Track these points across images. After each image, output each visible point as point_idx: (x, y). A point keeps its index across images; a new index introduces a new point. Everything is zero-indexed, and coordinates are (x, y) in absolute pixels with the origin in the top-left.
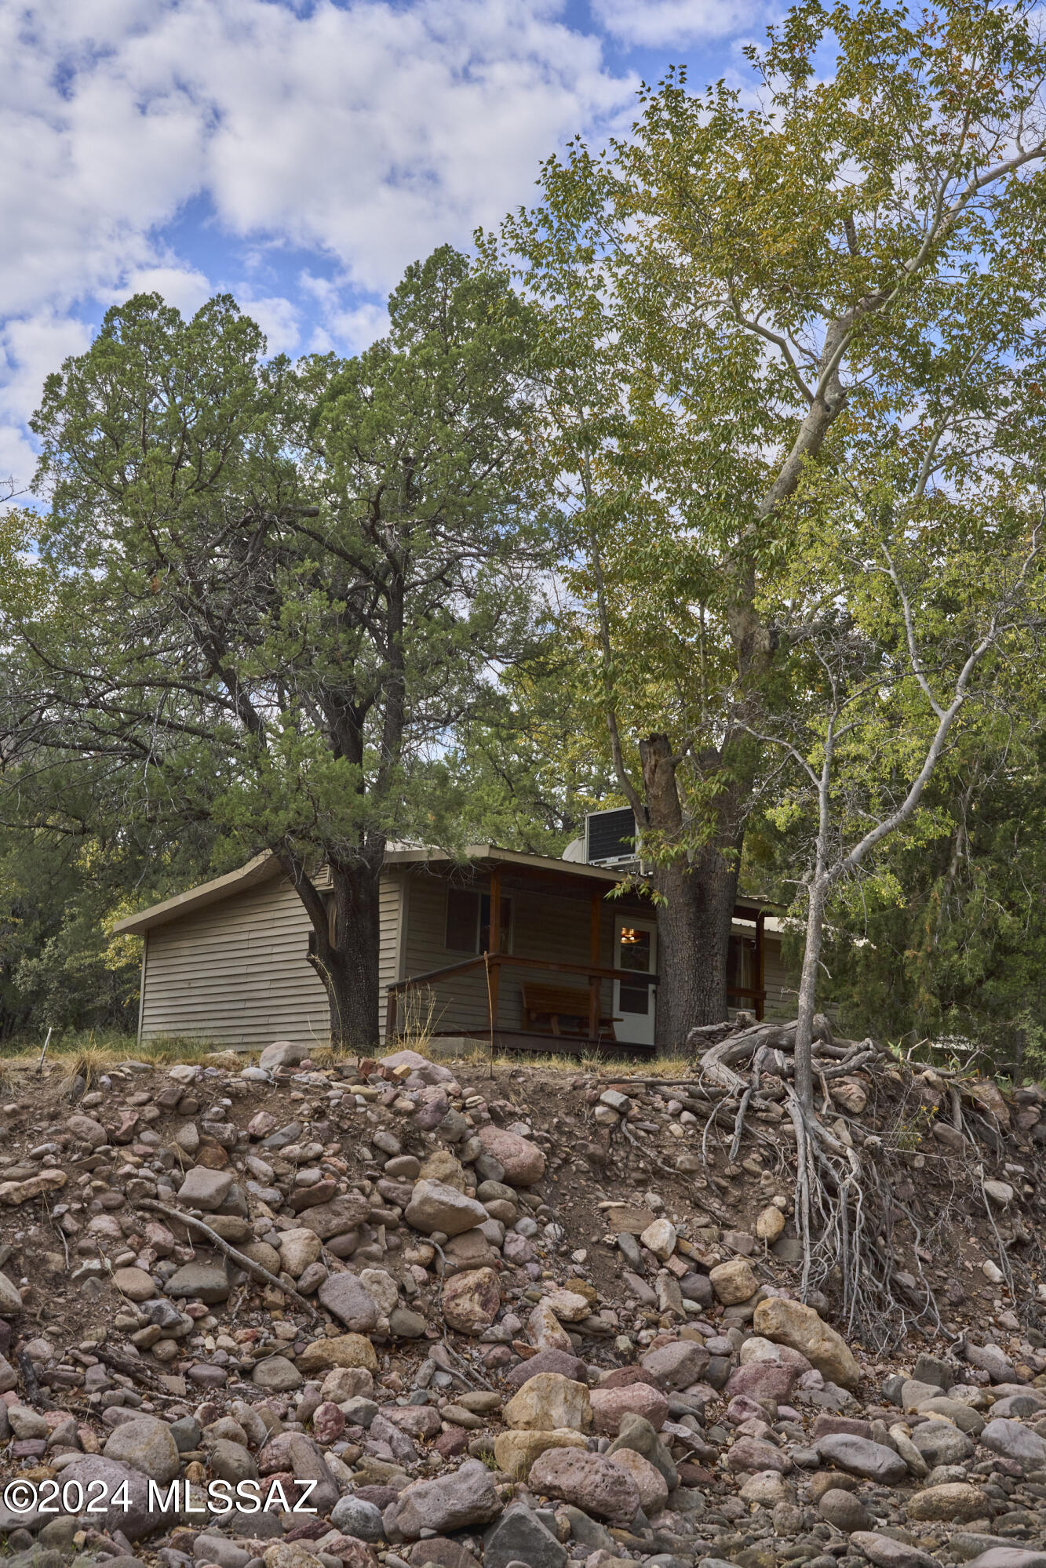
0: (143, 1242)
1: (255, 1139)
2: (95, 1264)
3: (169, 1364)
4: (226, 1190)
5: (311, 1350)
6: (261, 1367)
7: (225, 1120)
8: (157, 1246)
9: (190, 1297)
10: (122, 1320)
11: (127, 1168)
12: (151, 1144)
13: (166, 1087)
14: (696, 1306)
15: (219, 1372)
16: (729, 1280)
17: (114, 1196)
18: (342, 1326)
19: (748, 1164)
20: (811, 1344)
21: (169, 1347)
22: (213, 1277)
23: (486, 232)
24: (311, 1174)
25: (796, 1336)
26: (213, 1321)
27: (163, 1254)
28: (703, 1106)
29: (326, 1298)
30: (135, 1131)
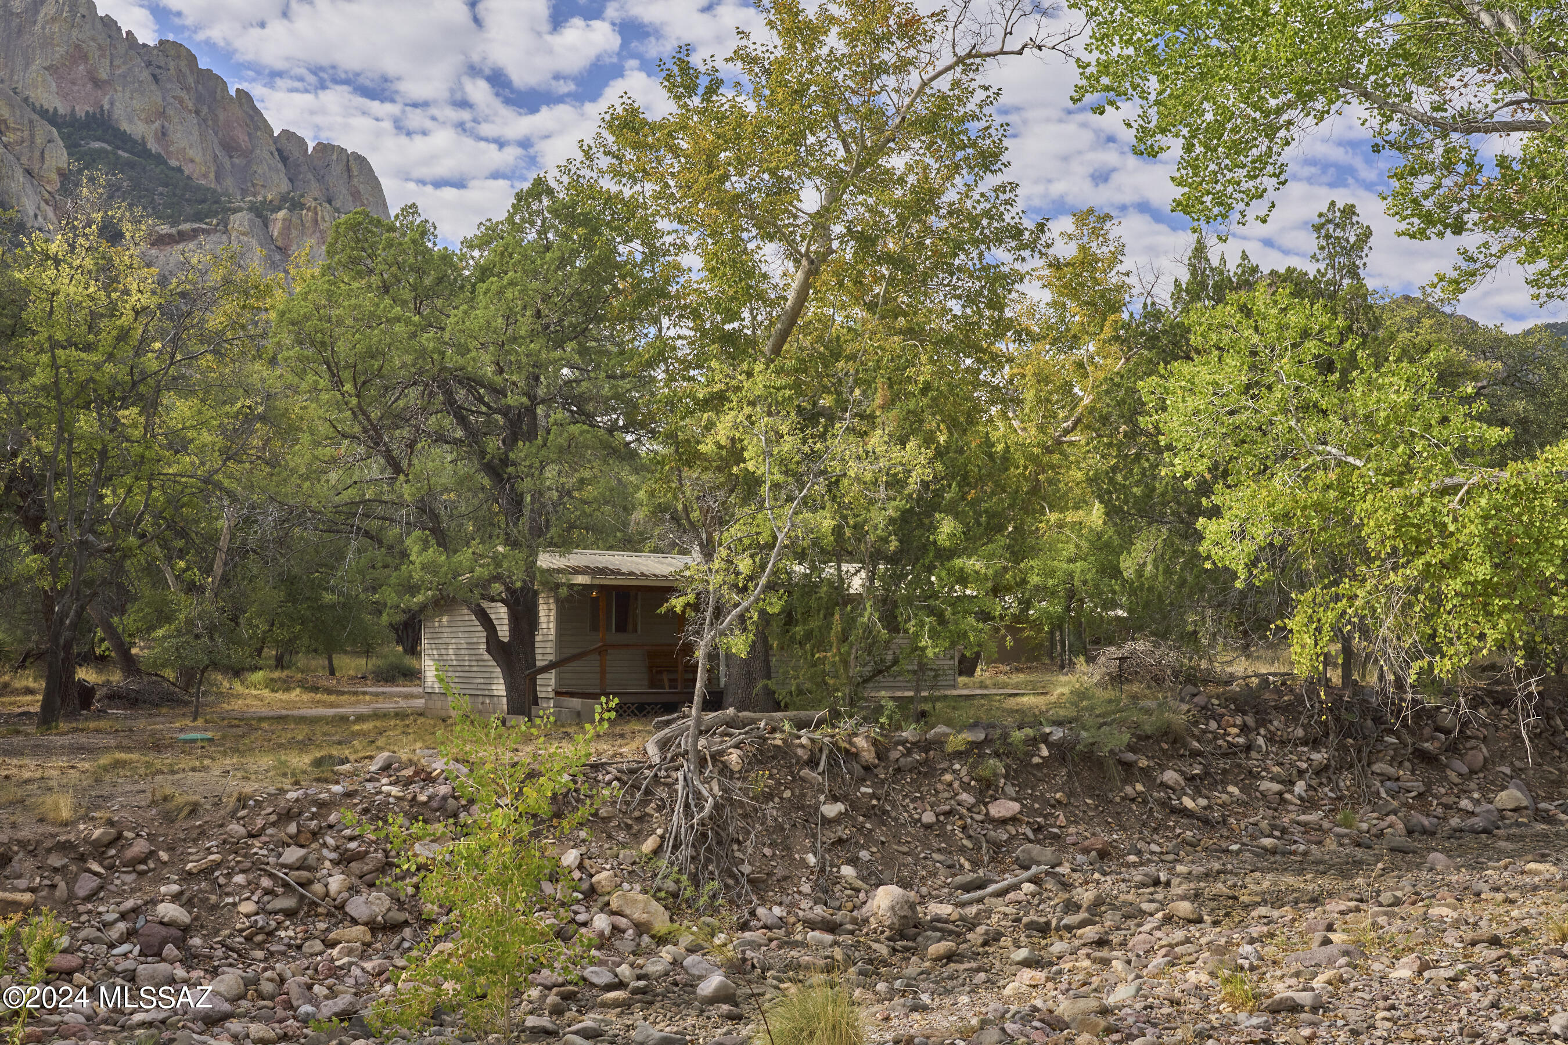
0: (258, 886)
1: (331, 827)
2: (230, 900)
3: (260, 946)
4: (305, 858)
5: (332, 936)
6: (307, 944)
7: (312, 819)
8: (264, 889)
9: (276, 913)
10: (238, 926)
11: (255, 850)
12: (271, 836)
13: (283, 804)
14: (580, 896)
15: (283, 948)
16: (599, 882)
17: (247, 864)
18: (354, 922)
19: (648, 810)
20: (635, 916)
21: (260, 938)
22: (289, 903)
23: (585, 143)
24: (353, 845)
25: (628, 912)
26: (288, 923)
27: (267, 892)
28: (625, 778)
29: (347, 909)
30: (263, 828)
